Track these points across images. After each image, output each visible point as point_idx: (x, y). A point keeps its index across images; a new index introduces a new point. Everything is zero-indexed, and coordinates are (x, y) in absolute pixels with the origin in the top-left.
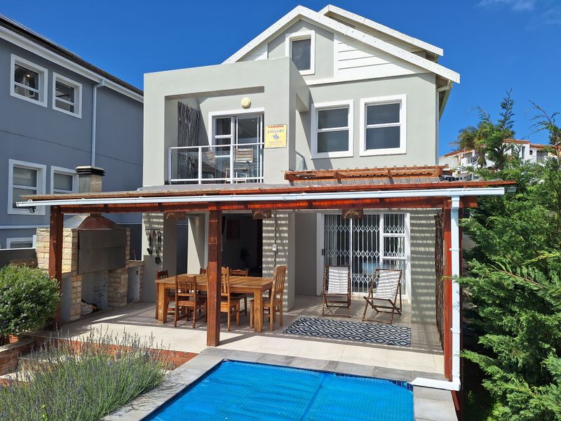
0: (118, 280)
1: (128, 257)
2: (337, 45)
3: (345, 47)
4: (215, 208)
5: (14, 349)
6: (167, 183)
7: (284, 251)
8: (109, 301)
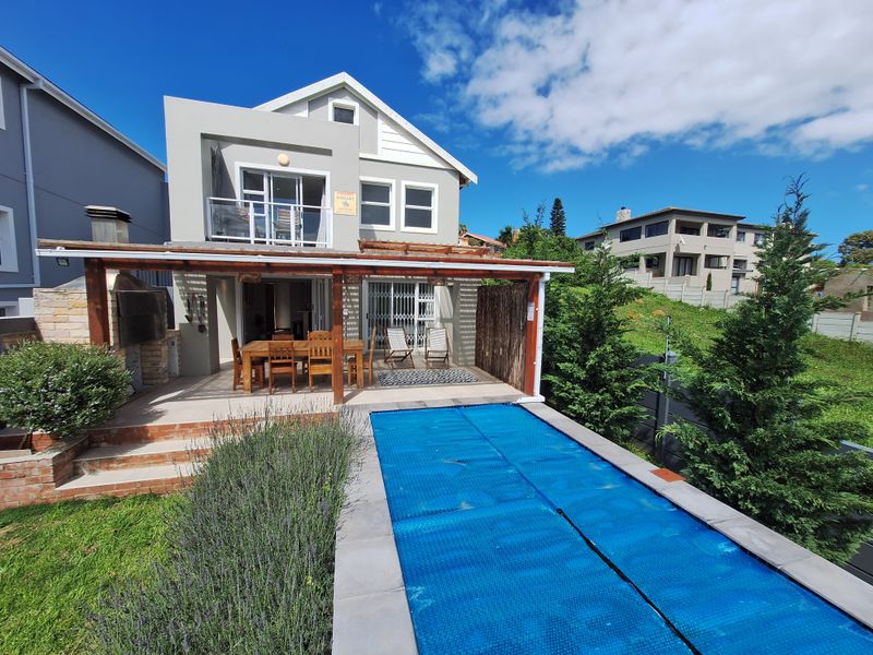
0: (159, 353)
1: (166, 326)
2: (381, 125)
3: (387, 128)
4: (341, 272)
5: (67, 451)
6: (207, 239)
7: (354, 315)
8: (144, 379)
